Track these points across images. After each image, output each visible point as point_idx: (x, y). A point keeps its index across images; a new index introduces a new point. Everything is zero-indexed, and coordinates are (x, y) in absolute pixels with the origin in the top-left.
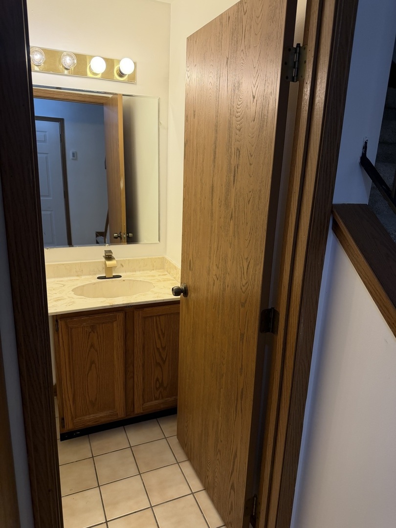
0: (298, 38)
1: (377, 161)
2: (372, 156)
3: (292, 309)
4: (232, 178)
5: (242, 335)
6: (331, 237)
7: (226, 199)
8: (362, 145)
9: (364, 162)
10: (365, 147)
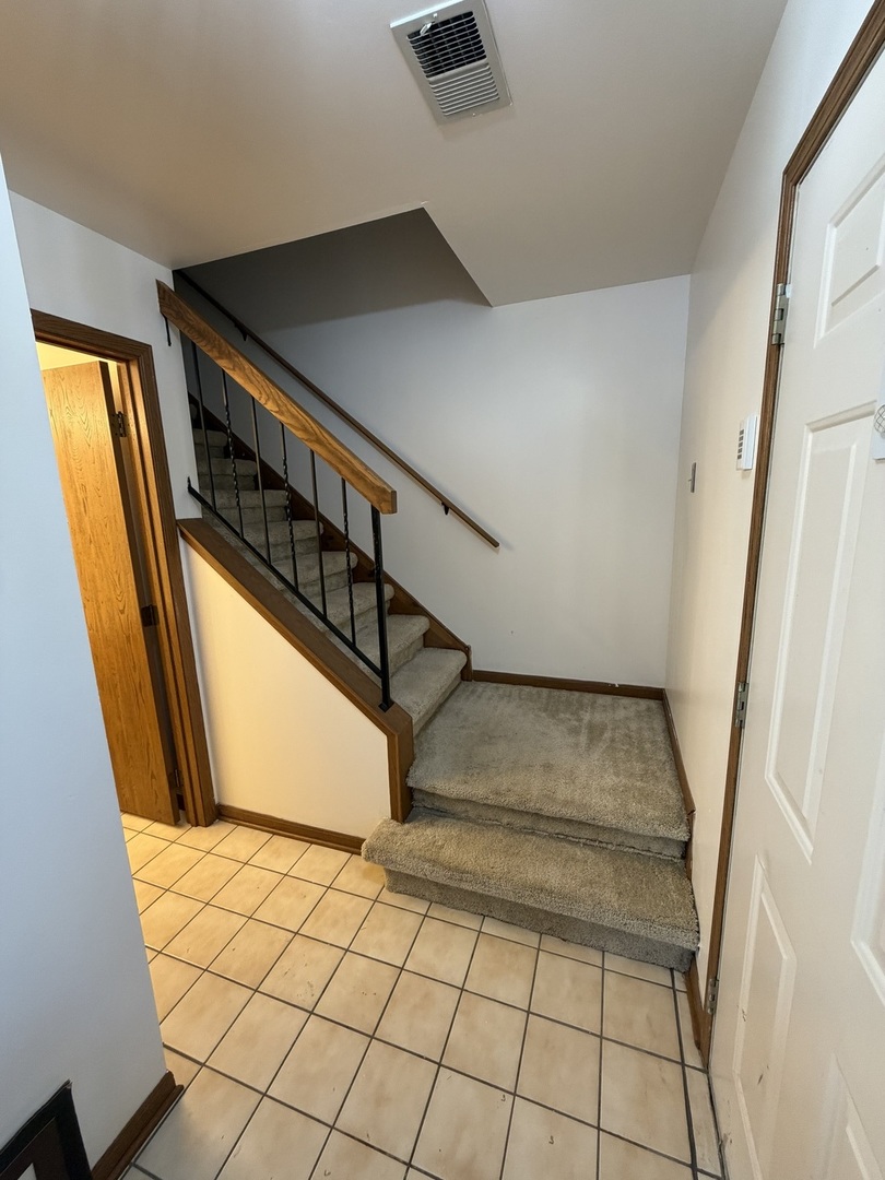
0: (118, 408)
1: (200, 487)
2: (196, 486)
3: (170, 627)
4: (83, 509)
5: (128, 638)
6: (181, 542)
7: (80, 527)
8: (186, 480)
9: (191, 490)
10: (189, 481)
